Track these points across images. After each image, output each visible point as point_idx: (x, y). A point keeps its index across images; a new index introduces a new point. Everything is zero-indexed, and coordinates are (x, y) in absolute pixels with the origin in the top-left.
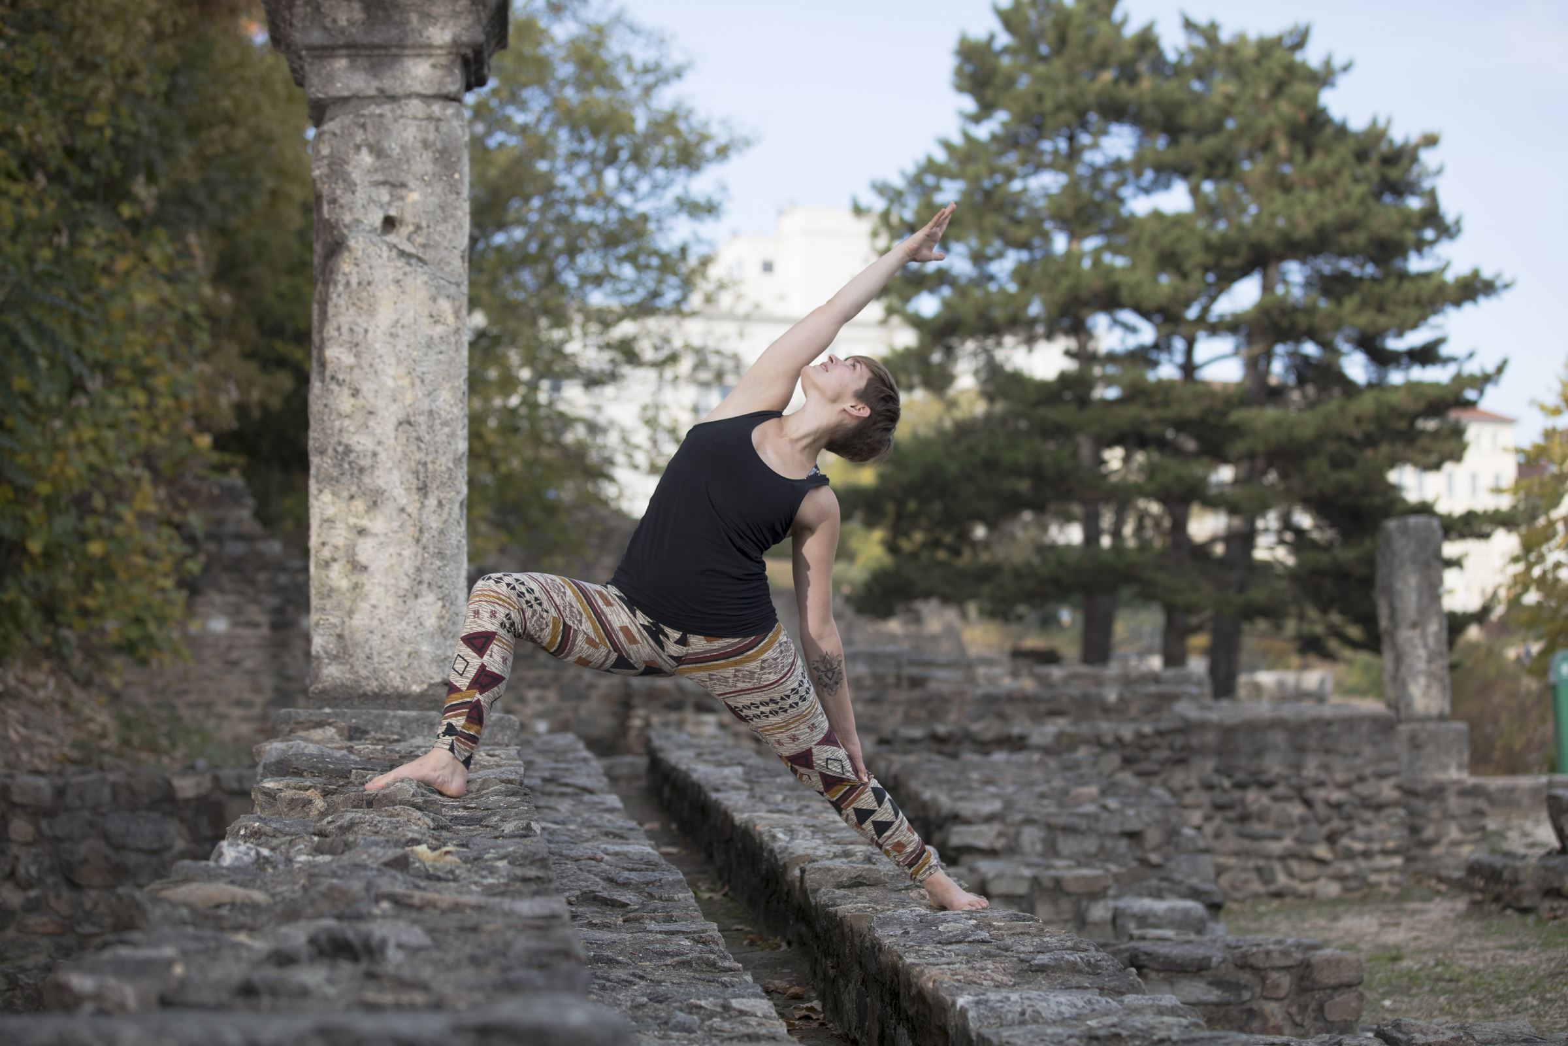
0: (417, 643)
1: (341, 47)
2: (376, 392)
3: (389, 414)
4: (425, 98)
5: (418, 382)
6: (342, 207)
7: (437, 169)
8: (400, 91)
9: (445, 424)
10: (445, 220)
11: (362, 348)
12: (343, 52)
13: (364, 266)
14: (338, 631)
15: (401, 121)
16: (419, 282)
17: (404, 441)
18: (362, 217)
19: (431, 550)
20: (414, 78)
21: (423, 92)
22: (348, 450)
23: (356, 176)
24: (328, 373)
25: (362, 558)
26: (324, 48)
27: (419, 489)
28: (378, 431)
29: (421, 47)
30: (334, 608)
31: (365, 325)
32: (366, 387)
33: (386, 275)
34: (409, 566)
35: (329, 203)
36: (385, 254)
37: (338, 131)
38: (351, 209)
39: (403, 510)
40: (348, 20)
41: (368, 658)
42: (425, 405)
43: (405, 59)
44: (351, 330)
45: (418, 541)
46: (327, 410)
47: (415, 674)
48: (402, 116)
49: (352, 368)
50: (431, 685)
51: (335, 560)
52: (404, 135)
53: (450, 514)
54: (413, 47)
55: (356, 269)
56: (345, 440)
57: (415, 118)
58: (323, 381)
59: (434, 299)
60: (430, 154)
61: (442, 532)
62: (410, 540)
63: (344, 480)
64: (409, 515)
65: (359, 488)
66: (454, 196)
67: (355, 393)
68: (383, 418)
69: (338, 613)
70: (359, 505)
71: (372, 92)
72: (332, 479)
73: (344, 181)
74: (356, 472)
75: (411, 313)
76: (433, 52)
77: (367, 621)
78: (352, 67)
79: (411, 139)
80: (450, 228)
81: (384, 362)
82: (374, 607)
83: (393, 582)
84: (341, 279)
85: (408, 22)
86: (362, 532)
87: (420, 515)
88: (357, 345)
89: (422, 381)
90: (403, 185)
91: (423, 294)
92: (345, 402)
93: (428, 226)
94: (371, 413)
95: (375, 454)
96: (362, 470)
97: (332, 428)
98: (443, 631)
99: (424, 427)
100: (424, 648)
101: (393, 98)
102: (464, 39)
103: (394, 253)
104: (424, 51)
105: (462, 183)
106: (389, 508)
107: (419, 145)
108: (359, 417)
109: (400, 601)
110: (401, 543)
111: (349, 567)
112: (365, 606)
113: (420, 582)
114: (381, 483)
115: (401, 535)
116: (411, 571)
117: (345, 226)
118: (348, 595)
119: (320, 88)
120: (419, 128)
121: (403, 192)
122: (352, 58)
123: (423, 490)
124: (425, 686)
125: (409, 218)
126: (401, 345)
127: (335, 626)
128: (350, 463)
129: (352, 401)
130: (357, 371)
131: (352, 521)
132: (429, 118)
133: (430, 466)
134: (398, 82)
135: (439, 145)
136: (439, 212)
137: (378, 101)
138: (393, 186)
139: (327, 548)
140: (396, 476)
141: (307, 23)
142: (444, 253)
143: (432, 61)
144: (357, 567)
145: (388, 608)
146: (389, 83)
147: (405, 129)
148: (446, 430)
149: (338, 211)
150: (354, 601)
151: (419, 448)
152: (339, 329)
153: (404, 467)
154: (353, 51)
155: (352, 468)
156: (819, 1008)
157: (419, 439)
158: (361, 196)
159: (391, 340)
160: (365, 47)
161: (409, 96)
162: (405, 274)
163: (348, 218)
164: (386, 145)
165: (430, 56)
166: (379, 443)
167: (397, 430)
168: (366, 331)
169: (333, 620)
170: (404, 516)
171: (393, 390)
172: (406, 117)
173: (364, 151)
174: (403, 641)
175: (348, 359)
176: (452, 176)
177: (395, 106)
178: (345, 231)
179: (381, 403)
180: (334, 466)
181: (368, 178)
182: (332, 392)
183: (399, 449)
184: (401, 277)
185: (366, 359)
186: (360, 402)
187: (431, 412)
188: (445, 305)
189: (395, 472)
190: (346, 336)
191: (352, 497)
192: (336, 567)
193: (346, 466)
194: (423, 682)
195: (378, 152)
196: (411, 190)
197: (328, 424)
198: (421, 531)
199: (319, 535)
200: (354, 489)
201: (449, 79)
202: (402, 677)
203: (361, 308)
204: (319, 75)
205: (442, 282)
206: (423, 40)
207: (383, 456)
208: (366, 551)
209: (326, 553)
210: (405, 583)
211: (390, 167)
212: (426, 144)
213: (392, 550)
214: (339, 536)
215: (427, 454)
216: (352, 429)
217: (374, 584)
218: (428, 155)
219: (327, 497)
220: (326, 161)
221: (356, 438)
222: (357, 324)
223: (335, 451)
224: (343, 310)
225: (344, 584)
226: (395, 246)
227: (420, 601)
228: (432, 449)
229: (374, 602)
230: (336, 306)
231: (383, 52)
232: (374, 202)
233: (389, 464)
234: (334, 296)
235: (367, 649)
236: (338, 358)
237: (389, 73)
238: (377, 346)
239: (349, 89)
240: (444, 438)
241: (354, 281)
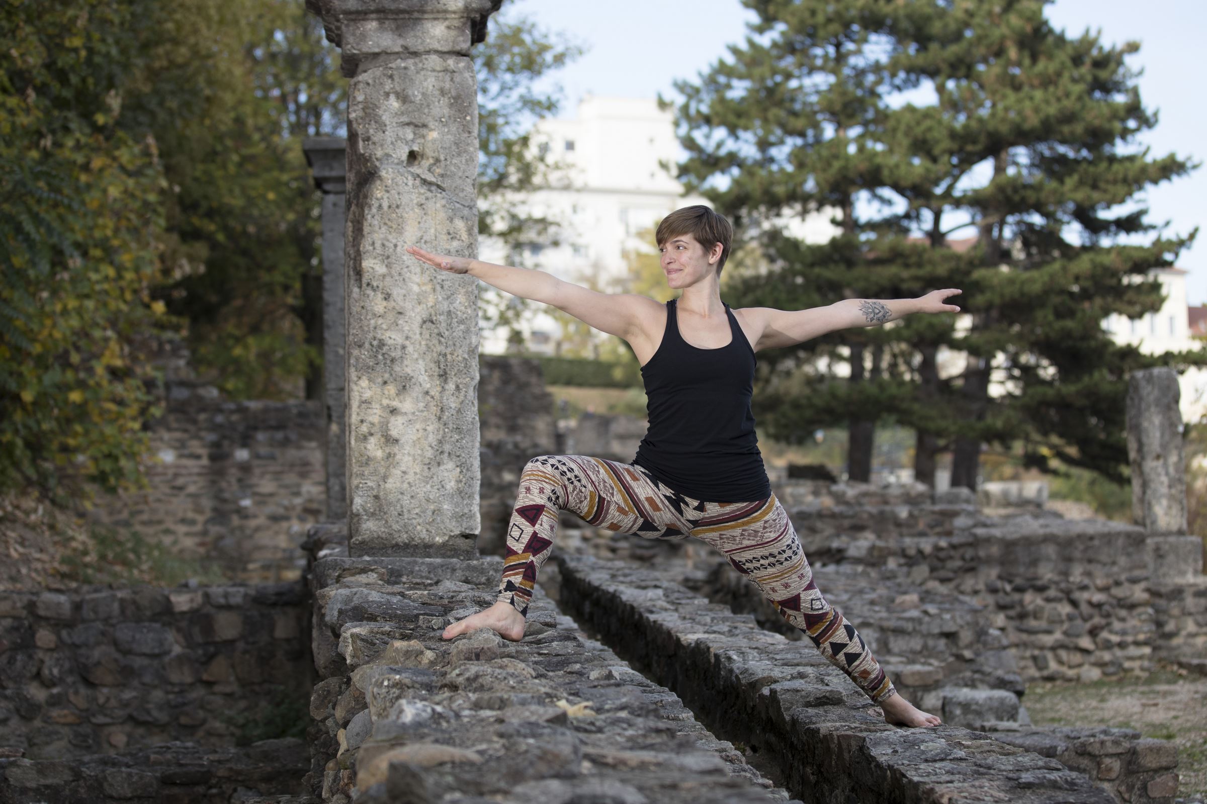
0: (440, 502)
1: (372, 12)
2: (405, 295)
3: (415, 314)
4: (441, 53)
5: (438, 288)
6: (374, 143)
7: (452, 112)
8: (421, 48)
9: (461, 322)
10: (459, 154)
11: (392, 259)
12: (373, 16)
13: (393, 192)
14: (375, 492)
15: (422, 73)
16: (438, 205)
17: (427, 336)
18: (391, 152)
19: (451, 426)
20: (432, 38)
21: (440, 49)
22: (382, 344)
23: (386, 118)
24: (364, 281)
25: (394, 433)
26: (358, 12)
27: (440, 376)
28: (406, 328)
29: (438, 12)
30: (371, 474)
31: (394, 241)
32: (396, 292)
33: (412, 200)
34: (433, 439)
35: (364, 140)
36: (411, 182)
37: (370, 81)
38: (382, 145)
41: (400, 514)
42: (445, 306)
43: (425, 22)
44: (383, 245)
45: (440, 419)
46: (364, 311)
47: (438, 528)
48: (423, 69)
49: (384, 276)
50: (451, 537)
51: (372, 435)
52: (425, 84)
53: (465, 396)
54: (432, 12)
55: (386, 195)
56: (379, 336)
57: (434, 70)
58: (360, 287)
59: (451, 220)
60: (446, 100)
61: (459, 411)
62: (433, 417)
63: (378, 368)
64: (432, 397)
65: (391, 375)
66: (466, 135)
67: (387, 297)
68: (410, 317)
69: (375, 478)
70: (391, 389)
71: (398, 49)
72: (369, 368)
73: (376, 122)
74: (388, 362)
75: (433, 231)
76: (448, 16)
77: (398, 485)
78: (381, 28)
79: (431, 88)
80: (464, 161)
81: (410, 272)
82: (404, 472)
83: (419, 452)
84: (375, 203)
86: (393, 411)
87: (442, 397)
88: (388, 257)
89: (442, 287)
90: (424, 126)
91: (442, 215)
92: (378, 305)
93: (446, 159)
94: (400, 313)
95: (404, 347)
96: (393, 360)
97: (368, 325)
98: (461, 492)
99: (444, 325)
100: (445, 507)
101: (415, 54)
102: (474, 5)
103: (418, 182)
104: (440, 16)
105: (473, 124)
106: (416, 392)
107: (437, 93)
108: (391, 316)
109: (426, 467)
110: (426, 420)
111: (383, 440)
112: (397, 472)
113: (442, 452)
114: (408, 370)
115: (425, 414)
116: (434, 443)
117: (377, 159)
118: (383, 463)
119: (355, 45)
120: (437, 78)
121: (424, 131)
122: (381, 21)
123: (444, 376)
124: (447, 538)
125: (429, 152)
127: (372, 489)
128: (383, 354)
129: (385, 303)
130: (388, 279)
131: (385, 402)
132: (445, 70)
133: (449, 357)
134: (420, 41)
135: (454, 93)
136: (454, 147)
137: (403, 56)
138: (416, 126)
139: (364, 424)
140: (421, 365)
142: (458, 182)
143: (447, 23)
144: (390, 440)
145: (416, 473)
146: (412, 41)
147: (426, 80)
148: (462, 327)
149: (371, 147)
150: (388, 468)
151: (440, 342)
152: (373, 244)
153: (428, 357)
154: (382, 15)
155: (385, 359)
157: (440, 334)
158: (390, 135)
160: (392, 12)
161: (428, 52)
162: (427, 199)
163: (379, 153)
164: (410, 93)
165: (446, 19)
166: (407, 338)
167: (421, 327)
168: (396, 246)
169: (370, 484)
170: (428, 398)
171: (418, 295)
172: (427, 69)
173: (392, 97)
174: (428, 500)
175: (381, 269)
176: (464, 118)
177: (417, 60)
178: (377, 164)
179: (408, 305)
180: (370, 357)
181: (396, 120)
182: (368, 296)
183: (423, 343)
184: (423, 201)
185: (396, 268)
186: (392, 304)
187: (449, 313)
188: (460, 224)
189: (420, 362)
190: (379, 250)
191: (385, 383)
192: (372, 440)
193: (380, 357)
194: (445, 534)
195: (404, 98)
196: (432, 130)
197: (365, 323)
198: (442, 410)
199: (358, 414)
200: (387, 376)
201: (461, 39)
202: (427, 530)
203: (391, 227)
204: (354, 35)
205: (458, 205)
206: (440, 6)
207: (410, 349)
208: (397, 426)
209: (364, 428)
210: (429, 453)
211: (414, 111)
212: (443, 92)
213: (418, 426)
214: (375, 415)
215: (446, 347)
216: (384, 326)
217: (404, 454)
218: (444, 101)
219: (364, 383)
220: (361, 106)
221: (388, 334)
222: (388, 240)
223: (372, 345)
224: (376, 228)
225: (379, 454)
226: (418, 176)
227: (442, 468)
228: (450, 343)
229: (404, 469)
230: (370, 225)
231: (407, 16)
232: (401, 139)
233: (416, 356)
234: (369, 217)
235: (398, 507)
236: (373, 268)
237: (412, 34)
239: (379, 46)
240: (461, 334)
241: (385, 205)
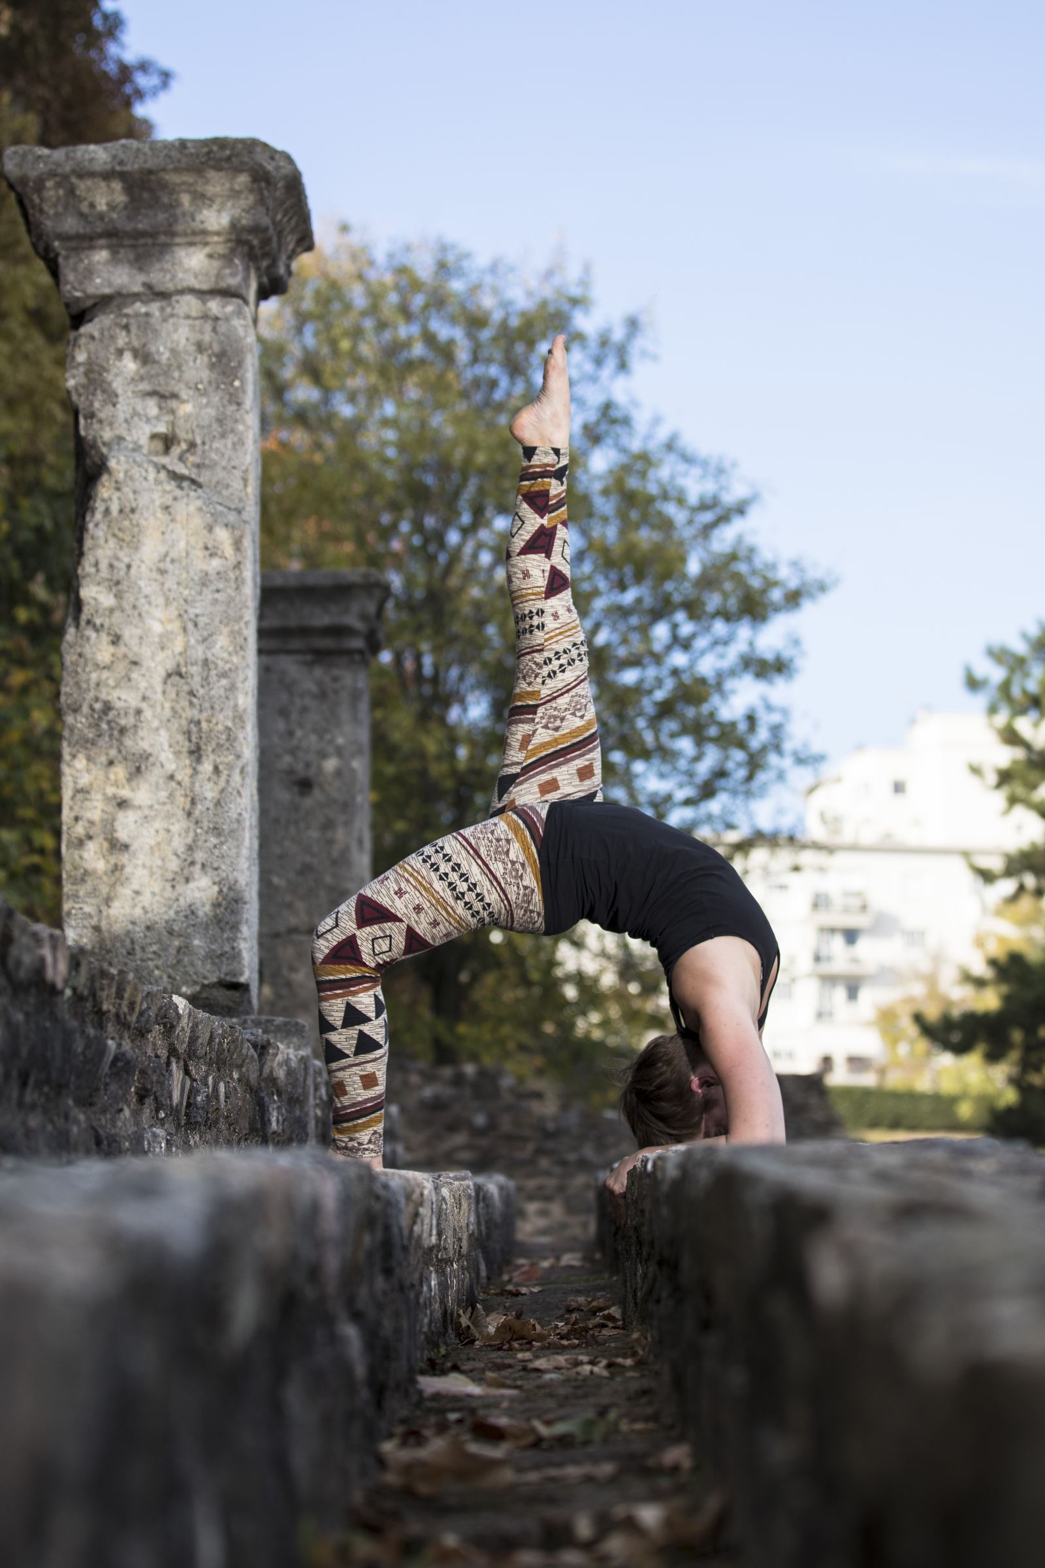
0: (188, 936)
1: (100, 236)
2: (141, 638)
3: (157, 664)
4: (202, 294)
5: (190, 626)
6: (100, 422)
7: (214, 376)
8: (170, 287)
9: (224, 675)
10: (223, 436)
11: (124, 586)
12: (103, 242)
13: (126, 490)
14: (94, 922)
15: (171, 321)
16: (192, 508)
17: (173, 696)
18: (124, 433)
19: (205, 825)
20: (186, 271)
21: (197, 286)
22: (108, 707)
23: (118, 385)
24: (84, 617)
25: (122, 835)
26: (79, 237)
27: (191, 752)
28: (143, 684)
29: (194, 233)
30: (89, 894)
31: (126, 560)
32: (129, 633)
33: (153, 501)
34: (179, 844)
35: (86, 418)
36: (152, 475)
37: (96, 334)
38: (111, 424)
39: (171, 777)
40: (108, 204)
41: (129, 954)
42: (199, 653)
43: (176, 249)
44: (111, 566)
45: (189, 814)
46: (82, 661)
47: (186, 973)
48: (172, 315)
49: (111, 610)
50: (204, 986)
51: (90, 838)
52: (175, 337)
53: (228, 782)
54: (185, 234)
55: (115, 495)
56: (103, 696)
57: (188, 317)
58: (77, 626)
59: (210, 529)
60: (206, 359)
61: (218, 803)
62: (180, 813)
63: (101, 742)
64: (179, 783)
65: (120, 751)
66: (234, 407)
67: (116, 640)
68: (148, 669)
69: (94, 901)
70: (119, 772)
71: (137, 288)
72: (87, 741)
73: (104, 391)
74: (116, 733)
75: (182, 544)
76: (209, 239)
77: (128, 910)
78: (115, 260)
79: (183, 341)
80: (229, 445)
81: (150, 603)
82: (137, 893)
83: (159, 862)
84: (100, 506)
85: (179, 204)
86: (122, 804)
87: (193, 783)
88: (118, 583)
89: (196, 625)
90: (175, 396)
91: (197, 522)
92: (102, 651)
93: (204, 443)
94: (135, 663)
95: (139, 712)
96: (123, 731)
97: (88, 681)
98: (219, 921)
99: (197, 679)
100: (196, 942)
101: (164, 296)
102: (244, 222)
103: (163, 475)
104: (197, 239)
105: (244, 392)
106: (155, 775)
107: (192, 348)
108: (121, 667)
109: (168, 885)
110: (169, 816)
111: (106, 845)
112: (125, 892)
113: (192, 863)
114: (145, 745)
115: (168, 807)
116: (181, 850)
117: (104, 444)
118: (105, 878)
119: (76, 285)
120: (192, 327)
121: (173, 404)
122: (114, 250)
123: (196, 753)
124: (198, 988)
125: (182, 434)
126: (170, 583)
127: (90, 916)
128: (109, 722)
129: (112, 649)
130: (117, 614)
131: (110, 791)
132: (205, 317)
133: (204, 725)
134: (168, 276)
135: (216, 348)
136: (215, 426)
137: (144, 298)
138: (162, 397)
139: (80, 823)
140: (163, 737)
141: (60, 209)
142: (220, 474)
143: (207, 250)
144: (116, 846)
145: (154, 894)
146: (158, 277)
147: (176, 330)
148: (224, 682)
149: (96, 426)
150: (113, 886)
151: (191, 703)
152: (96, 564)
153: (175, 725)
154: (114, 241)
155: (111, 729)
156: (618, 1316)
157: (192, 693)
158: (123, 409)
159: (159, 577)
160: (127, 234)
161: (182, 292)
162: (175, 499)
163: (107, 435)
164: (153, 349)
165: (206, 244)
166: (144, 698)
167: (165, 683)
168: (129, 567)
169: (87, 909)
170: (173, 784)
171: (161, 636)
172: (178, 316)
173: (128, 357)
174: (171, 933)
175: (107, 600)
176: (231, 384)
177: (164, 303)
178: (104, 450)
179: (146, 652)
180: (90, 726)
181: (132, 387)
182: (88, 639)
183: (167, 705)
184: (169, 503)
185: (129, 598)
186: (122, 650)
187: (206, 662)
188: (223, 536)
189: (163, 732)
190: (104, 572)
191: (111, 763)
192: (91, 848)
193: (104, 726)
194: (195, 983)
195: (144, 357)
196: (183, 402)
197: (84, 677)
198: (193, 802)
199: (71, 808)
200: (113, 753)
201: (228, 271)
202: (169, 977)
203: (123, 540)
204: (75, 270)
205: (220, 508)
206: (196, 225)
207: (148, 714)
208: (126, 826)
209: (80, 829)
210: (174, 865)
211: (158, 375)
212: (200, 348)
213: (158, 824)
214: (95, 810)
215: (201, 711)
216: (111, 682)
217: (136, 866)
218: (202, 360)
219: (81, 763)
220: (82, 369)
221: (116, 694)
222: (118, 559)
223: (92, 709)
224: (102, 541)
225: (100, 866)
226: (164, 467)
227: (192, 885)
228: (207, 705)
229: (136, 887)
230: (92, 538)
231: (150, 241)
232: (139, 415)
233: (156, 724)
234: (91, 526)
235: (128, 943)
236: (95, 599)
237: (158, 266)
238: (142, 583)
239: (110, 284)
240: (222, 692)
241: (115, 508)
